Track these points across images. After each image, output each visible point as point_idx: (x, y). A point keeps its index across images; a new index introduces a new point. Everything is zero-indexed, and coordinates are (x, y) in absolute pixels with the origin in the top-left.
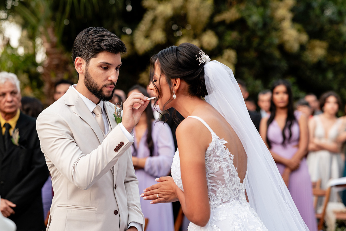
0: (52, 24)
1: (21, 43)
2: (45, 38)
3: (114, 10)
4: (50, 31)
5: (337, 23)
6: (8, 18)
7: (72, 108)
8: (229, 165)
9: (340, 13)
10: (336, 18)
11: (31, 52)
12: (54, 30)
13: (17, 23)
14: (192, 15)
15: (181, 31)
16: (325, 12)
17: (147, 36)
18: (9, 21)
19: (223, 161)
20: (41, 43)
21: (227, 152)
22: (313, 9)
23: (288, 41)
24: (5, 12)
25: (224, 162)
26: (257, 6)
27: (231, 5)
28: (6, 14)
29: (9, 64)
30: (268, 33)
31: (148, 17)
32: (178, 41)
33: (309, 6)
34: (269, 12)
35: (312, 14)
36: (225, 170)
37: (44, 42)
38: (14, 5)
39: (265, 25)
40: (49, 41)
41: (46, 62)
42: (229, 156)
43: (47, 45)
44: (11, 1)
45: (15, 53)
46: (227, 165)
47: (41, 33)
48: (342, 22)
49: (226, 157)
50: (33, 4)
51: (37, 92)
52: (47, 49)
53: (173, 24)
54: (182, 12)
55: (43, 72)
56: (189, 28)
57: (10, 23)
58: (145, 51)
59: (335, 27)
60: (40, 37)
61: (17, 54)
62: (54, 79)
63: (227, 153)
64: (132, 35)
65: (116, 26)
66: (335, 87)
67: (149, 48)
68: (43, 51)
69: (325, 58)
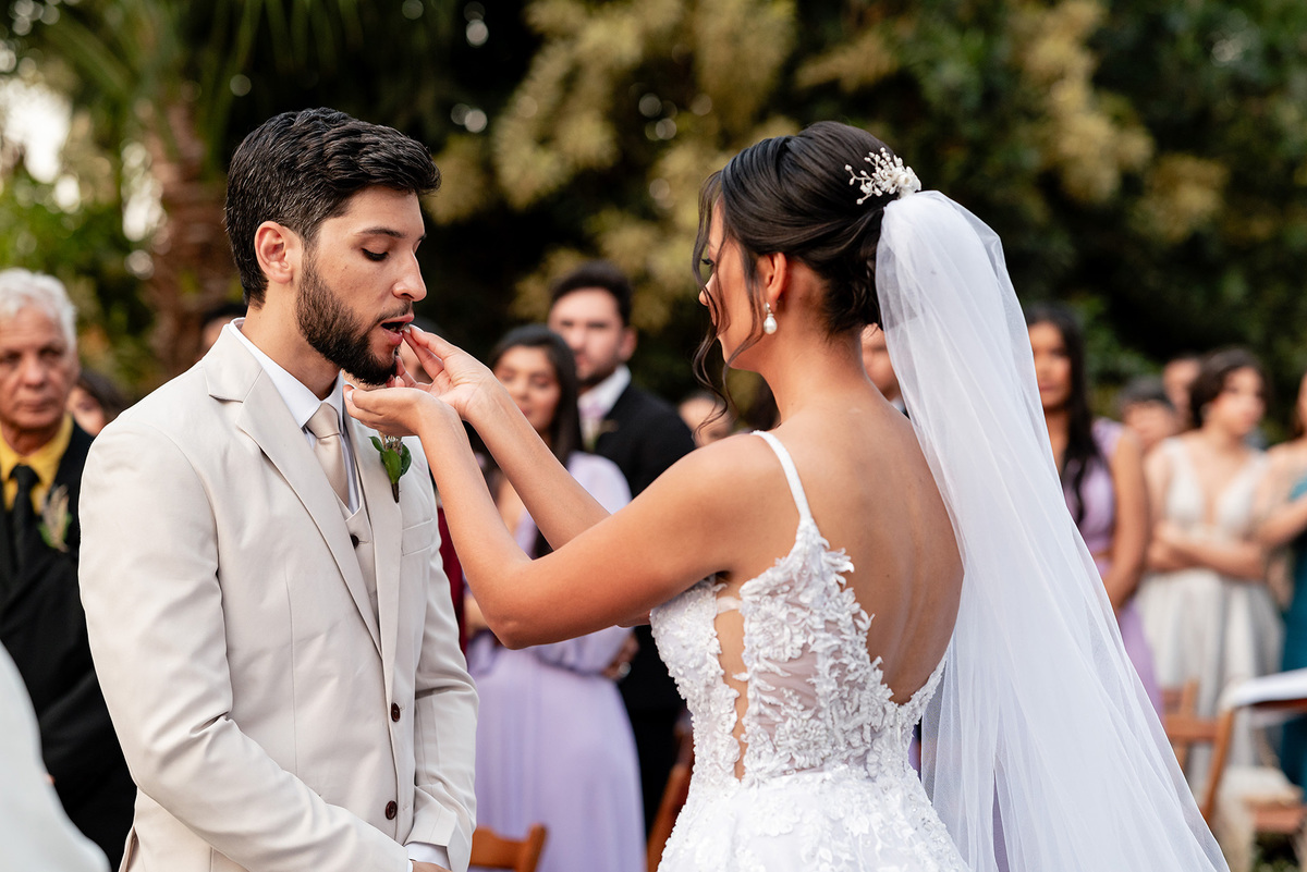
0: (186, 91)
1: (68, 162)
2: (157, 146)
3: (421, 40)
4: (177, 118)
5: (1263, 92)
6: (20, 71)
7: (235, 412)
8: (842, 647)
9: (1273, 55)
10: (1256, 71)
11: (105, 196)
12: (192, 115)
13: (53, 86)
14: (714, 57)
15: (675, 120)
16: (1215, 50)
17: (545, 140)
18: (23, 79)
19: (821, 630)
20: (144, 163)
21: (844, 600)
22: (1172, 38)
23: (1075, 160)
24: (9, 48)
25: (823, 635)
26: (962, 28)
27: (862, 22)
28: (13, 55)
29: (23, 241)
30: (1002, 127)
31: (549, 68)
32: (663, 156)
33: (1156, 29)
34: (1003, 50)
35: (1167, 58)
36: (824, 665)
37: (154, 161)
38: (45, 22)
39: (990, 97)
40: (174, 156)
41: (165, 236)
42: (851, 618)
43: (166, 173)
44: (32, 4)
45: (46, 202)
46: (836, 648)
47: (144, 127)
48: (1279, 87)
49: (838, 619)
50: (113, 17)
51: (128, 348)
52: (165, 186)
53: (642, 94)
54: (678, 49)
55: (151, 274)
56: (702, 107)
57: (27, 87)
58: (537, 194)
59: (1254, 107)
60: (142, 141)
61: (54, 204)
62: (191, 299)
63: (844, 604)
64: (487, 133)
65: (427, 100)
66: (1255, 331)
67: (552, 185)
68: (152, 194)
69: (1216, 221)
